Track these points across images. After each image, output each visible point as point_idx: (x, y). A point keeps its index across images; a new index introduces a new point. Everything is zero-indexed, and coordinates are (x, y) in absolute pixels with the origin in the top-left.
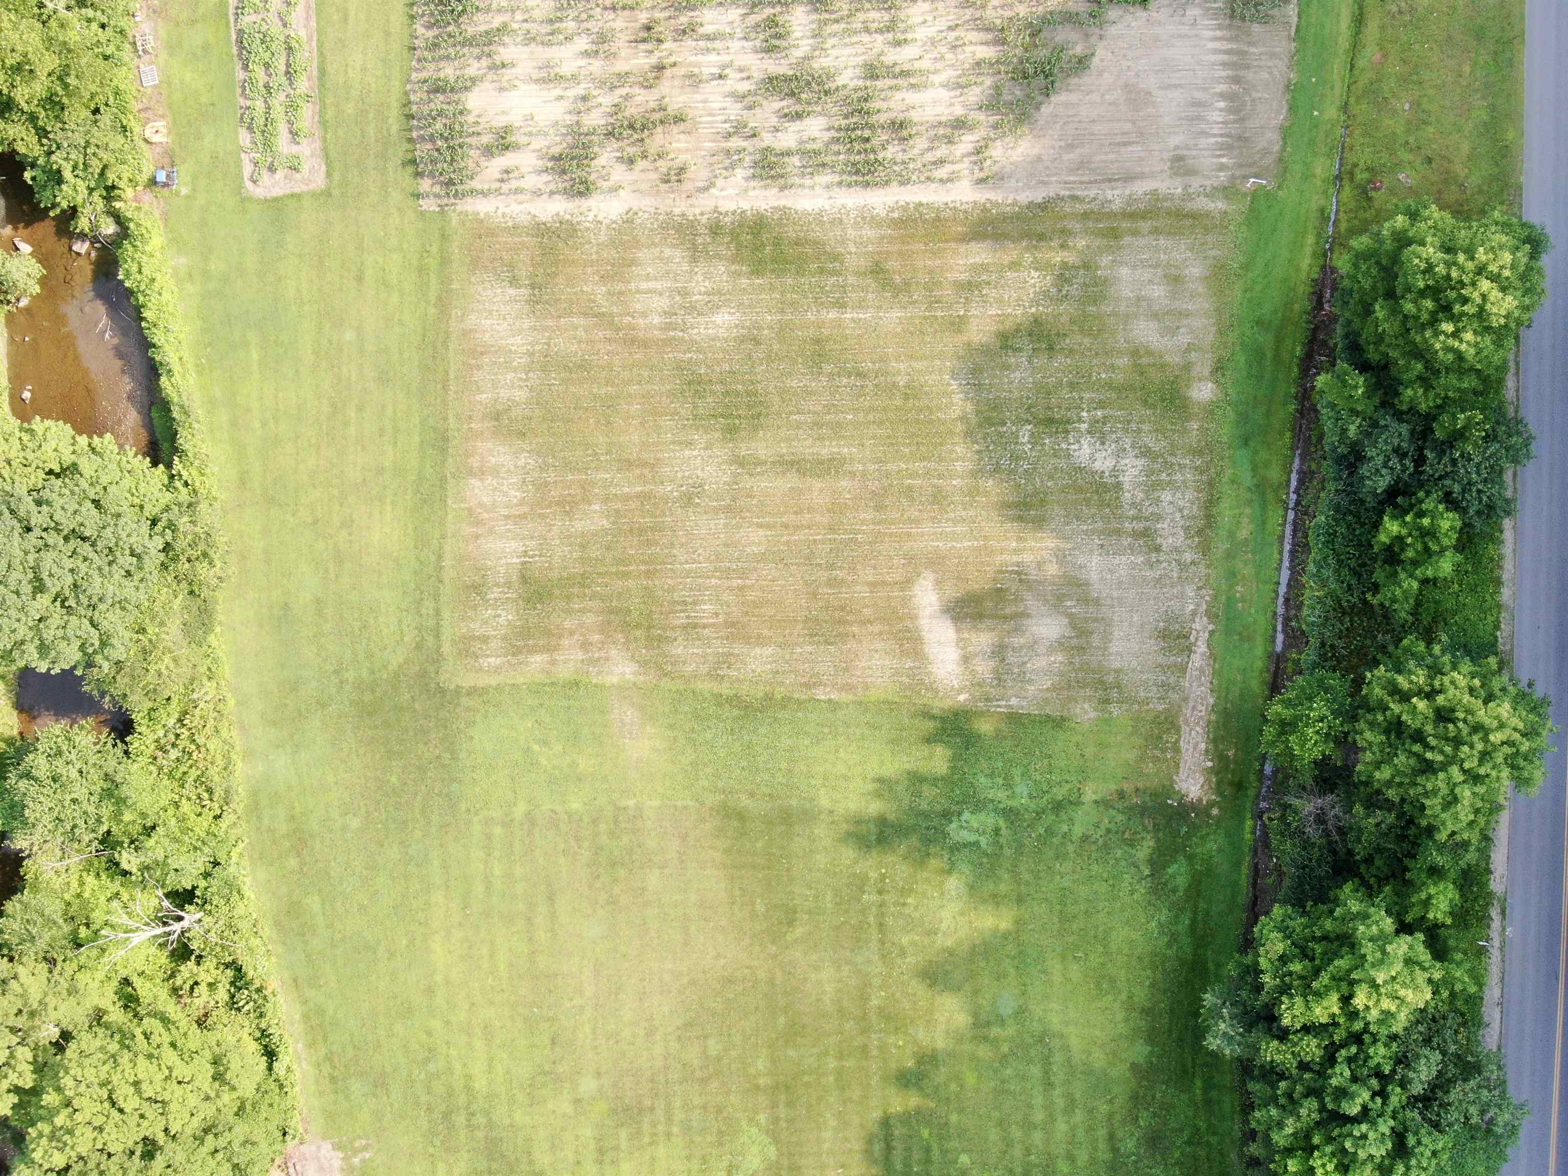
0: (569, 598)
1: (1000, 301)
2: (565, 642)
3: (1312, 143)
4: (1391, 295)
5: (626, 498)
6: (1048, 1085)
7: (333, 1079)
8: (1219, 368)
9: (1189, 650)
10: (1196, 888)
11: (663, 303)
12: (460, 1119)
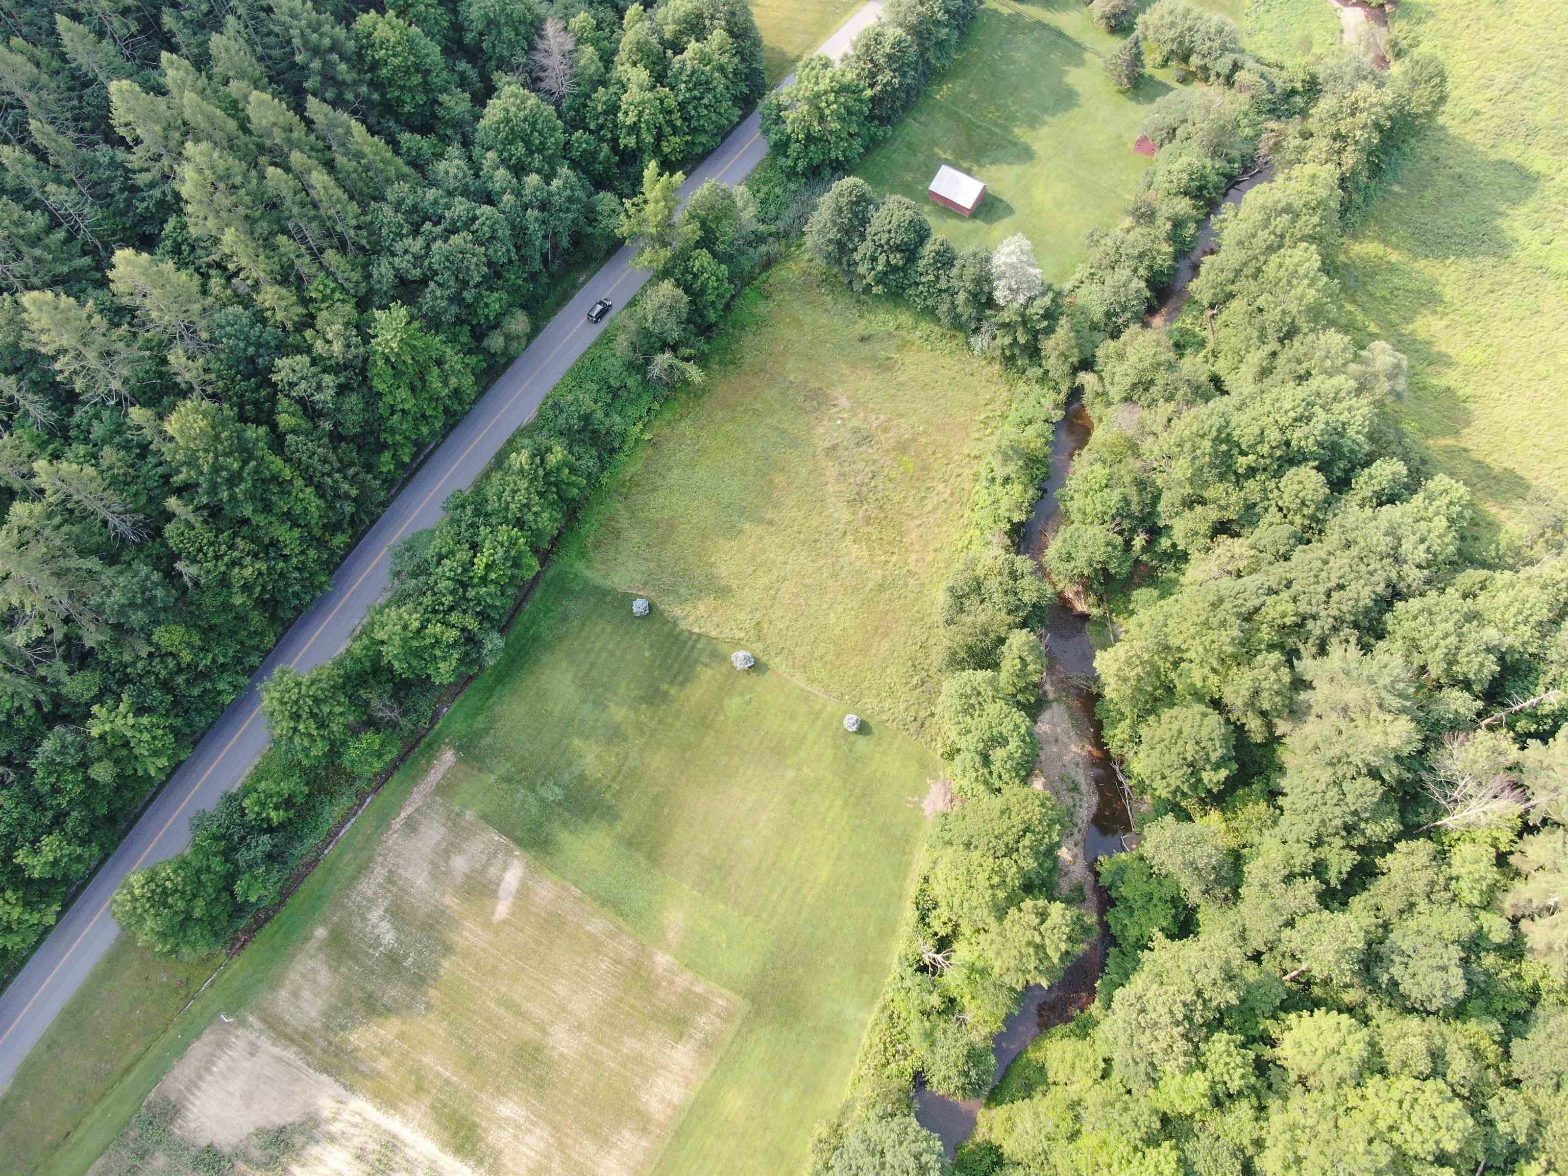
0: (665, 1012)
1: (376, 1035)
2: (680, 990)
3: (192, 1023)
4: (188, 918)
5: (608, 1046)
6: (592, 665)
7: (907, 842)
8: (307, 939)
9: (409, 817)
10: (478, 711)
11: (530, 1139)
12: (858, 791)
